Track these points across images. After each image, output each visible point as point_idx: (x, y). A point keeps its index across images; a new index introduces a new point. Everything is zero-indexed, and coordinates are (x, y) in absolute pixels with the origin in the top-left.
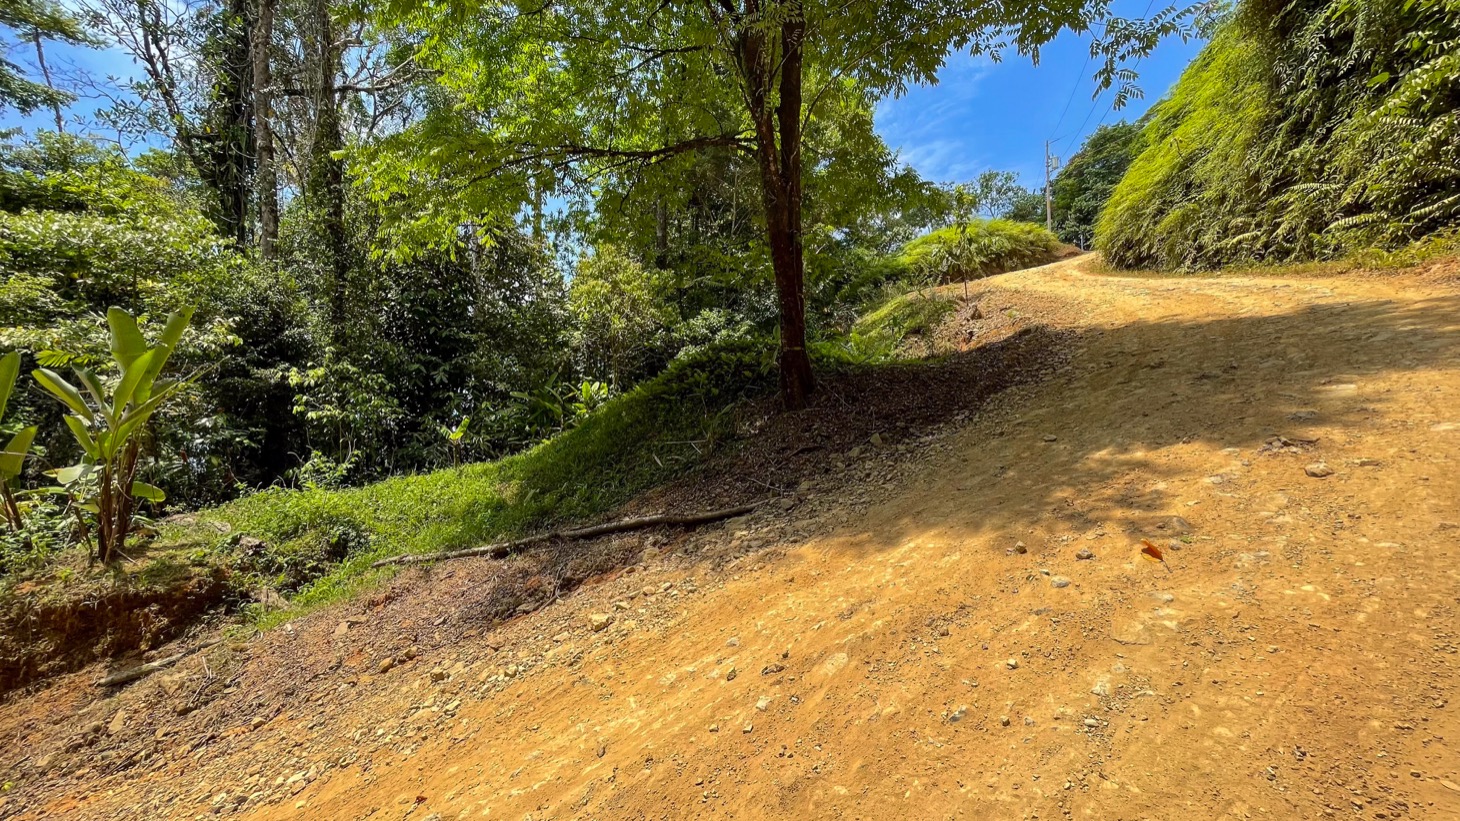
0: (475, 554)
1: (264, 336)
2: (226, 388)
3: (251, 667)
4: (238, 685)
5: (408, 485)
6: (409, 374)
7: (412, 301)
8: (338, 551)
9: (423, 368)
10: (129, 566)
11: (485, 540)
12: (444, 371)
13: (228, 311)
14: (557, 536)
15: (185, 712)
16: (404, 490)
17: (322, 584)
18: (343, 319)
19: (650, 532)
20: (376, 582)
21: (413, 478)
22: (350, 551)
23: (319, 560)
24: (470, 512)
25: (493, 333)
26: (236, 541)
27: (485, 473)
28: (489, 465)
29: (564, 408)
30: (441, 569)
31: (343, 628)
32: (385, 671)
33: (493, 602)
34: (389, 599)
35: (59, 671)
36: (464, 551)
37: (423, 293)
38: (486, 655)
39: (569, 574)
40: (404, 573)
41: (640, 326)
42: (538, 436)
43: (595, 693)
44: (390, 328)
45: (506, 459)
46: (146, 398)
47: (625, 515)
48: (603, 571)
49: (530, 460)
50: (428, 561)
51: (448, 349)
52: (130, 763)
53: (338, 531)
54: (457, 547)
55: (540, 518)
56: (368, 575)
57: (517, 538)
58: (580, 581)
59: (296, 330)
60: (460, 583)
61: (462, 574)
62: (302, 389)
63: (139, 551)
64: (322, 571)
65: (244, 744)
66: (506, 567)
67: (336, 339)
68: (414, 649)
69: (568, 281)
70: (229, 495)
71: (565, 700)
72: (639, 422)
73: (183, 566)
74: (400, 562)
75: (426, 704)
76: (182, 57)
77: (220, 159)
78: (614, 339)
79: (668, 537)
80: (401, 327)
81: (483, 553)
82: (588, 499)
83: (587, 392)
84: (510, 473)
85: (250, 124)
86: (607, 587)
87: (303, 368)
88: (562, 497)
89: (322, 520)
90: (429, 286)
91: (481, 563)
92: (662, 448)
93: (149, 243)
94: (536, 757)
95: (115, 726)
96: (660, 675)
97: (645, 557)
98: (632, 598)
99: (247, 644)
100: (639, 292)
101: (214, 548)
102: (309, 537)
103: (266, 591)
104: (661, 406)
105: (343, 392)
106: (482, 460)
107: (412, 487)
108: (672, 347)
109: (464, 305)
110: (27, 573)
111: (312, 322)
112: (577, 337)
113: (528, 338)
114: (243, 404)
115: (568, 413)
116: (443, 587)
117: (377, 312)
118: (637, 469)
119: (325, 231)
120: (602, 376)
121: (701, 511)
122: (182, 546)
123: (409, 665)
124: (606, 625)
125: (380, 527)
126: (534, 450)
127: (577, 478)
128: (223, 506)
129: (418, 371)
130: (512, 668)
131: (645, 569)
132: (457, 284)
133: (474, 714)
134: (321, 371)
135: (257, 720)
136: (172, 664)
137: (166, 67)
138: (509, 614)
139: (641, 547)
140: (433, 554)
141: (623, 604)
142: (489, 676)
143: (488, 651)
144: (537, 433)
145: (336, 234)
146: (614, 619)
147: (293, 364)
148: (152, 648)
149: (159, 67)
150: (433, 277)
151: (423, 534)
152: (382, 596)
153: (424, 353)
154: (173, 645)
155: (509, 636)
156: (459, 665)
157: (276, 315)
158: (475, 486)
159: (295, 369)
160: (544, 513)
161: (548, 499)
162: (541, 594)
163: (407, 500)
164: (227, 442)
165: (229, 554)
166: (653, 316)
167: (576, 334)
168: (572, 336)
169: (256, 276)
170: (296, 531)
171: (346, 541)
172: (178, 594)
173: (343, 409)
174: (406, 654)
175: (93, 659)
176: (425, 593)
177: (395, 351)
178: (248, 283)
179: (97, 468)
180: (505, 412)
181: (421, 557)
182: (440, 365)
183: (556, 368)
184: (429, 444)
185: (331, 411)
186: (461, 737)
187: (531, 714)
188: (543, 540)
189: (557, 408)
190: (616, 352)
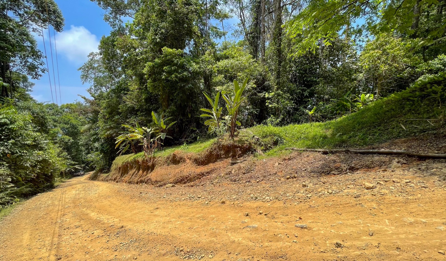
0: (316, 151)
1: (260, 84)
2: (252, 99)
3: (257, 168)
4: (254, 171)
5: (295, 127)
6: (296, 93)
7: (299, 70)
8: (276, 143)
9: (301, 91)
10: (235, 139)
11: (320, 147)
12: (308, 92)
13: (253, 79)
14: (348, 151)
15: (244, 173)
16: (294, 129)
17: (271, 151)
18: (279, 78)
19: (396, 157)
20: (286, 154)
21: (296, 125)
22: (279, 144)
23: (271, 145)
24: (314, 138)
25: (325, 78)
26: (254, 137)
27: (320, 125)
28: (321, 123)
29: (351, 104)
30: (305, 154)
31: (277, 164)
32: (288, 179)
33: (322, 168)
34: (289, 159)
35: (224, 158)
36: (312, 150)
37: (303, 67)
38: (320, 184)
39: (353, 165)
40: (293, 153)
41: (396, 68)
42: (340, 115)
43: (367, 212)
44: (292, 79)
45: (328, 122)
46: (239, 101)
47: (382, 148)
48: (369, 167)
49: (337, 123)
50: (301, 150)
51: (309, 85)
52: (235, 181)
53: (276, 138)
54: (311, 148)
55: (342, 143)
56: (283, 151)
57: (332, 149)
58: (358, 169)
59: (268, 82)
60: (311, 159)
61: (311, 157)
62: (268, 99)
63: (237, 136)
64: (272, 148)
65: (256, 185)
66: (327, 158)
67: (277, 84)
68: (296, 175)
69: (359, 53)
70: (252, 125)
71: (352, 209)
72: (393, 110)
73: (244, 141)
74: (293, 149)
75: (301, 192)
76: (247, 13)
77: (253, 38)
78: (380, 75)
79: (407, 161)
80: (295, 78)
81: (319, 152)
82: (363, 139)
83: (363, 98)
84: (329, 126)
85: (260, 26)
86: (372, 174)
87: (269, 93)
88: (350, 137)
89: (273, 134)
90: (305, 64)
91: (319, 154)
92: (406, 122)
93: (239, 63)
94: (341, 224)
95: (233, 172)
96: (403, 216)
97: (393, 167)
98: (386, 181)
99: (256, 162)
100: (398, 52)
101: (249, 137)
102: (269, 138)
103: (259, 150)
104: (408, 103)
105: (278, 99)
106: (319, 121)
107: (296, 128)
108: (414, 77)
109: (316, 69)
110: (220, 137)
111: (272, 79)
112: (361, 76)
113: (339, 78)
114: (255, 103)
115: (353, 107)
116: (305, 159)
117: (289, 75)
118: (390, 130)
119: (276, 52)
120: (372, 92)
121: (431, 152)
122: (244, 136)
123: (295, 179)
124: (372, 188)
125: (287, 138)
126: (339, 119)
127: (357, 131)
128: (251, 128)
129: (300, 92)
130: (330, 191)
131: (393, 171)
132: (314, 62)
133: (316, 201)
134: (273, 93)
135: (258, 180)
136: (241, 162)
137: (244, 18)
138: (328, 173)
139: (390, 162)
140: (303, 149)
141: (382, 182)
142: (321, 191)
143: (321, 183)
144: (339, 114)
145: (279, 52)
146: (376, 187)
147: (266, 92)
148: (238, 158)
149: (243, 18)
150: (306, 61)
151: (299, 142)
152: (287, 158)
153: (302, 86)
154: (242, 158)
155: (329, 180)
156: (311, 184)
157: (263, 78)
158: (317, 129)
159: (267, 93)
160: (343, 142)
161: (344, 137)
162: (340, 170)
163: (294, 132)
164: (252, 112)
165: (252, 140)
166: (405, 62)
167: (361, 75)
168: (359, 76)
169: (260, 68)
170: (266, 136)
171: (278, 141)
172: (243, 147)
173: (278, 104)
174: (294, 176)
175: (229, 157)
176: (300, 160)
177: (293, 86)
178: (258, 71)
179: (231, 116)
180: (327, 106)
181: (299, 149)
182: (307, 90)
183: (350, 89)
184: (301, 115)
185: (275, 105)
186: (313, 206)
187: (338, 208)
188: (343, 151)
189: (349, 105)
190: (380, 80)
